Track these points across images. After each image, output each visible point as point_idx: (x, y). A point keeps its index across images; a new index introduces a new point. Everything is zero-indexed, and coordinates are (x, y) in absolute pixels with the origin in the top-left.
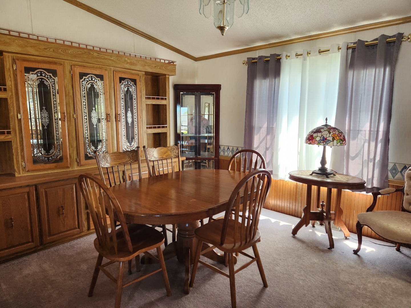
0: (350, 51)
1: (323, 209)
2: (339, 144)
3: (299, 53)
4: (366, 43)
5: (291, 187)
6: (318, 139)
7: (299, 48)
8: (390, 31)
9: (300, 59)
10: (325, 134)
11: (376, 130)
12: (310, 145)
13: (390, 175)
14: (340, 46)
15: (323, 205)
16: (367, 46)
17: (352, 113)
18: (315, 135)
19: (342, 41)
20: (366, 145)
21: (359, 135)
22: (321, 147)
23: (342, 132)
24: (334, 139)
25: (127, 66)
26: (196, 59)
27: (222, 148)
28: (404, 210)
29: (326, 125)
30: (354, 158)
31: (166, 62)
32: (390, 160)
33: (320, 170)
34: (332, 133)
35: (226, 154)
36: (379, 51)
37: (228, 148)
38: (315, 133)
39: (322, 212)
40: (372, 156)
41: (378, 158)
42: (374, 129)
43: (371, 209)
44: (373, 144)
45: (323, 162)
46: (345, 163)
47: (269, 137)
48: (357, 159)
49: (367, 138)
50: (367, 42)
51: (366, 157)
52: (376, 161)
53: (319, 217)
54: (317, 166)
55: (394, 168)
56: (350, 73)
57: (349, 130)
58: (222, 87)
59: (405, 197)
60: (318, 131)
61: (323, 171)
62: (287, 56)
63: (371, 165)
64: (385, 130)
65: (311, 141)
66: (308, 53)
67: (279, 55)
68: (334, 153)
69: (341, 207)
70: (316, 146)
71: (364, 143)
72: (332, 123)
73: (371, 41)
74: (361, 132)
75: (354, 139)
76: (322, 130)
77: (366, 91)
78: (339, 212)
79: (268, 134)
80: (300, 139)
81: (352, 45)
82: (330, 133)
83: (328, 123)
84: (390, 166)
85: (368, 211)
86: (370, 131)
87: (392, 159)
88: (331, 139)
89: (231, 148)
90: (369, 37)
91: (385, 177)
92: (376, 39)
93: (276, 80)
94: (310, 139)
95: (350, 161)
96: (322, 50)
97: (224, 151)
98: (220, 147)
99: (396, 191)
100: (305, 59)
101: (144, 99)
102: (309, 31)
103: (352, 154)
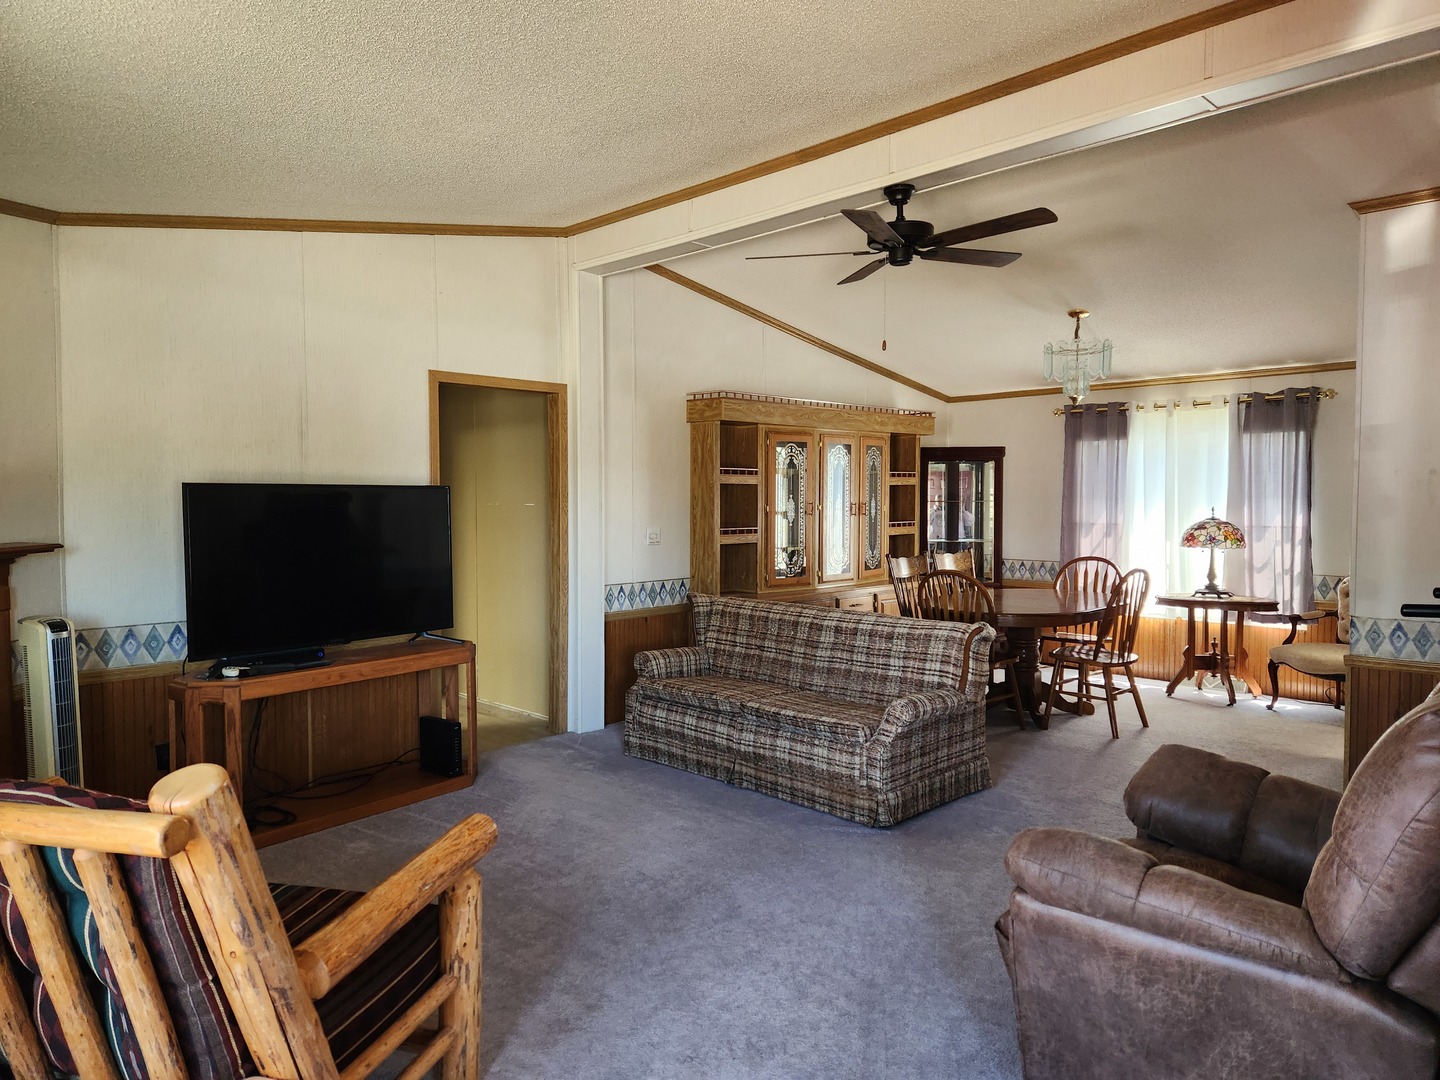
0: (1243, 406)
1: (1215, 650)
2: (1235, 546)
3: (1159, 404)
4: (1267, 397)
5: (1154, 628)
6: (1202, 538)
7: (1161, 396)
8: (1301, 382)
9: (1162, 412)
10: (1213, 531)
11: (1291, 525)
12: (1191, 548)
13: (1317, 593)
14: (1228, 399)
15: (1214, 645)
16: (1268, 401)
17: (1253, 499)
18: (1196, 533)
19: (1230, 390)
20: (1279, 548)
21: (1267, 534)
22: (1207, 551)
23: (1237, 529)
24: (1226, 538)
25: (877, 428)
26: (949, 400)
27: (1008, 564)
28: (1338, 641)
29: (1213, 519)
30: (1261, 570)
31: (907, 412)
32: (1316, 571)
33: (1207, 587)
34: (1222, 530)
35: (1017, 575)
36: (1287, 411)
37: (1023, 564)
38: (1196, 529)
39: (1215, 654)
40: (1287, 566)
41: (1298, 569)
42: (1288, 523)
43: (1289, 640)
44: (1288, 547)
45: (1211, 575)
46: (1247, 580)
47: (1110, 541)
48: (1266, 571)
49: (1279, 538)
50: (1268, 395)
51: (1279, 570)
52: (1295, 574)
53: (1211, 664)
54: (1202, 583)
55: (1324, 584)
56: (1246, 437)
57: (1251, 526)
58: (1006, 451)
59: (1340, 622)
60: (1201, 527)
61: (1211, 588)
62: (1139, 408)
63: (1287, 578)
64: (1306, 525)
65: (1191, 543)
66: (1176, 405)
67: (1123, 404)
68: (1228, 561)
69: (1245, 645)
70: (1198, 549)
71: (1276, 544)
72: (1222, 516)
73: (1275, 394)
74: (1270, 529)
75: (1259, 539)
76: (1207, 526)
77: (1272, 466)
78: (1242, 654)
79: (1107, 534)
80: (1168, 542)
81: (1245, 398)
82: (1220, 530)
83: (1216, 516)
84: (1317, 581)
85: (1284, 643)
86: (1282, 527)
87: (1318, 571)
88: (1222, 538)
89: (1028, 565)
90: (1270, 387)
91: (1310, 596)
92: (1282, 392)
93: (1121, 441)
94: (1190, 539)
95: (1255, 575)
96: (1199, 401)
97: (1012, 569)
98: (1003, 563)
99: (1327, 615)
100: (1170, 414)
101: (888, 478)
102: (1177, 373)
103: (1257, 564)
